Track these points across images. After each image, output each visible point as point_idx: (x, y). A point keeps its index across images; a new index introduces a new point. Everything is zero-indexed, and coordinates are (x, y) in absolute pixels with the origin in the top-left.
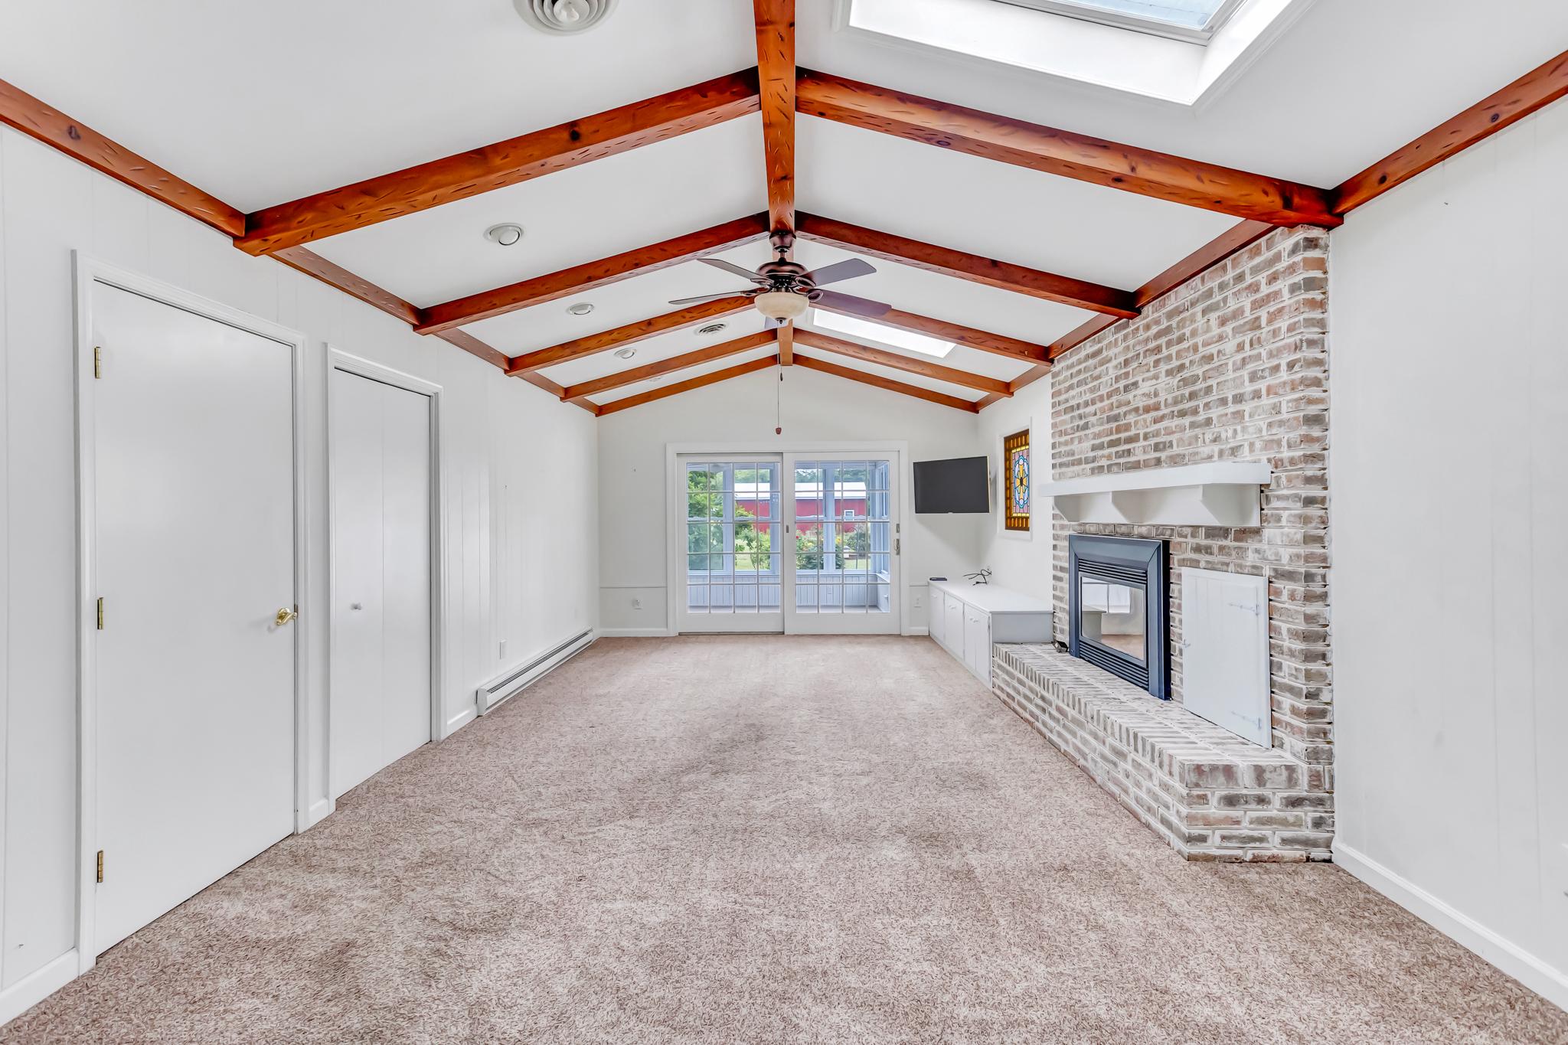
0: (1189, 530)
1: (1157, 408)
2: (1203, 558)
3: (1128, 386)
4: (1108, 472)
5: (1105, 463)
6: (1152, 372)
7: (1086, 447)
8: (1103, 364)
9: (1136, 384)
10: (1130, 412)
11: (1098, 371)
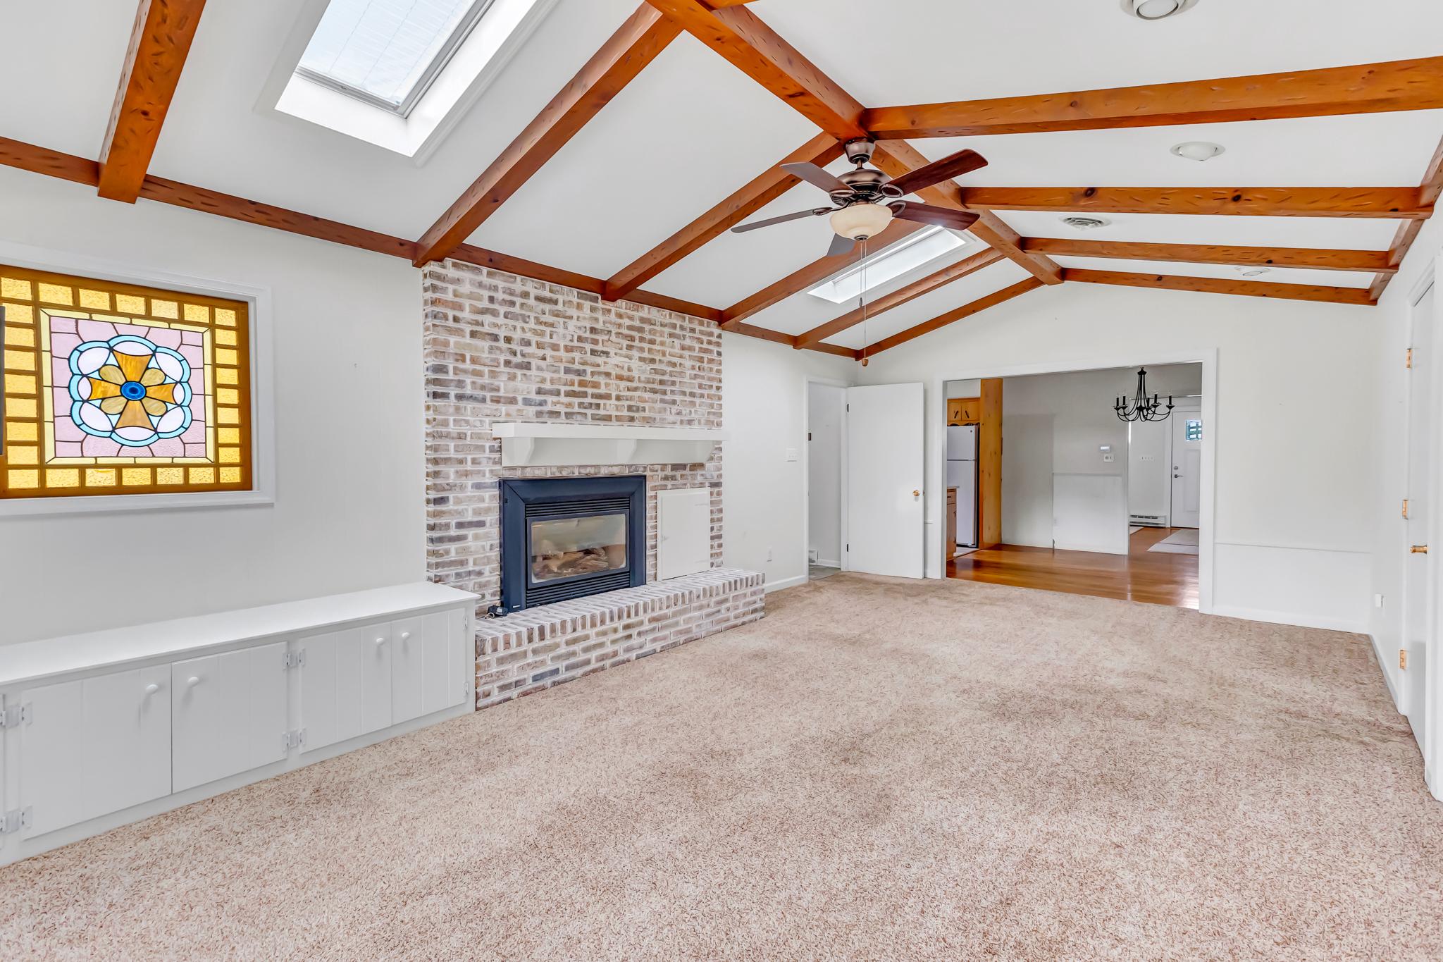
0: (659, 467)
1: (630, 379)
2: (669, 484)
3: (597, 351)
4: (567, 418)
5: (563, 410)
6: (624, 352)
7: (525, 386)
8: (557, 316)
9: (607, 353)
10: (599, 373)
11: (548, 318)
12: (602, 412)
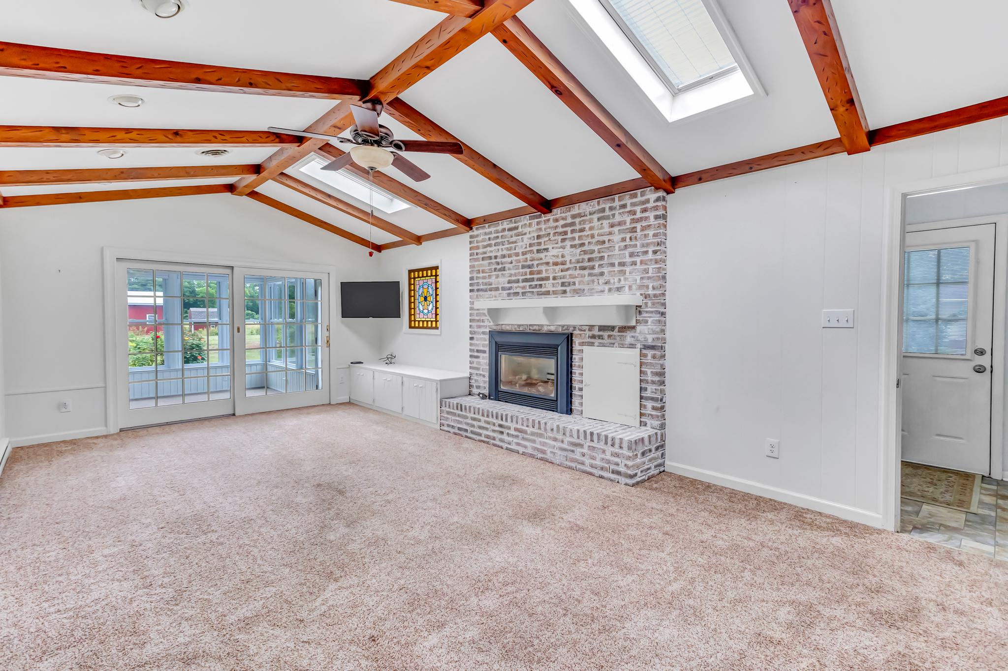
0: (587, 327)
1: (563, 263)
2: (597, 341)
3: (540, 250)
4: (523, 296)
5: (520, 290)
6: (560, 244)
7: (502, 281)
8: (518, 236)
9: (546, 250)
10: (542, 264)
11: (514, 239)
12: (543, 290)
